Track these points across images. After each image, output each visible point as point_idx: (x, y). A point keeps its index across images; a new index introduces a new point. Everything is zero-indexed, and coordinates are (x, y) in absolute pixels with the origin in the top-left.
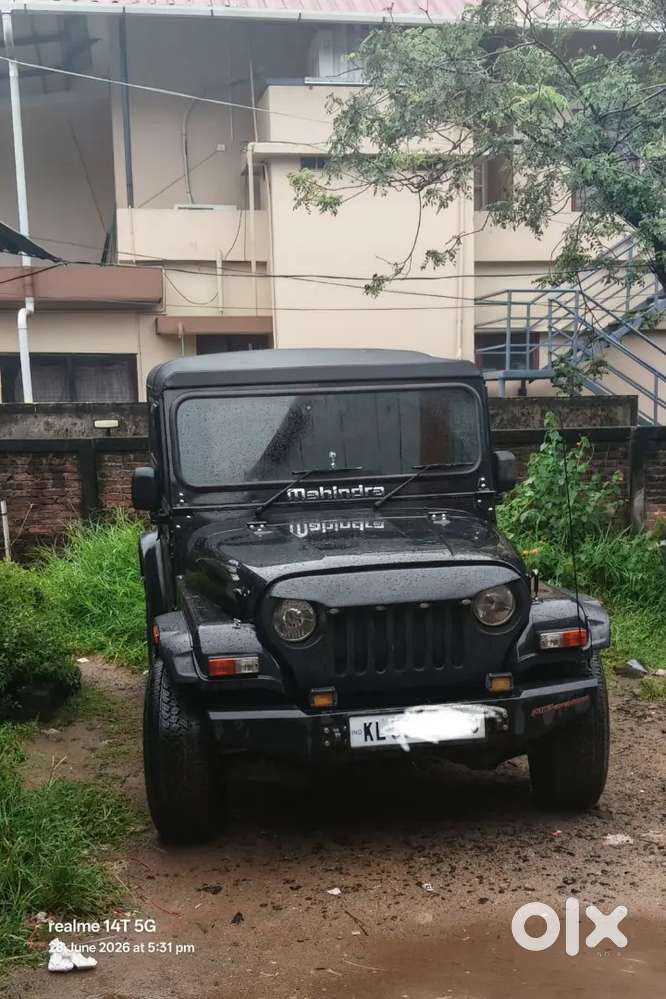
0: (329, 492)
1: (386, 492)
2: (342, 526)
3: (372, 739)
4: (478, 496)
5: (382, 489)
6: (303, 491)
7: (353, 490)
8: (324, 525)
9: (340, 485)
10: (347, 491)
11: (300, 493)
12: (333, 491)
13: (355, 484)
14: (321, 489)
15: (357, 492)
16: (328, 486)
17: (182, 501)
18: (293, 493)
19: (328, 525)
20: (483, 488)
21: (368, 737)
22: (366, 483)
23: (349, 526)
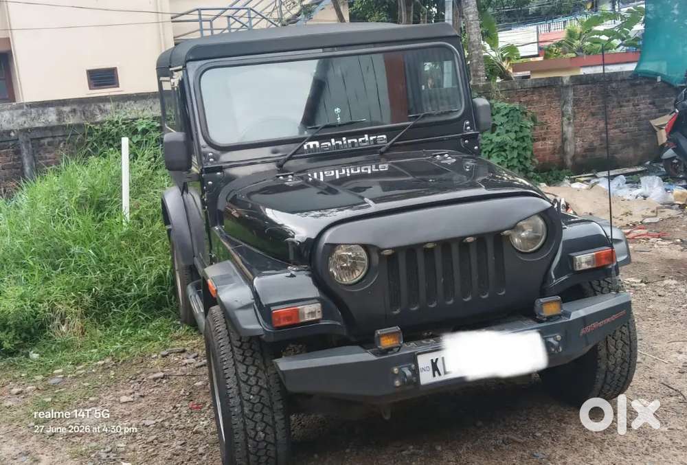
0: (340, 143)
1: (388, 139)
2: (352, 172)
3: (440, 374)
4: (465, 137)
5: (385, 136)
6: (317, 143)
7: (360, 140)
8: (337, 171)
9: (349, 135)
10: (355, 140)
11: (314, 145)
12: (343, 142)
13: (361, 134)
14: (333, 140)
15: (364, 141)
16: (338, 137)
17: (211, 160)
18: (308, 146)
19: (340, 171)
20: (468, 131)
21: (436, 373)
22: (370, 133)
23: (358, 171)
